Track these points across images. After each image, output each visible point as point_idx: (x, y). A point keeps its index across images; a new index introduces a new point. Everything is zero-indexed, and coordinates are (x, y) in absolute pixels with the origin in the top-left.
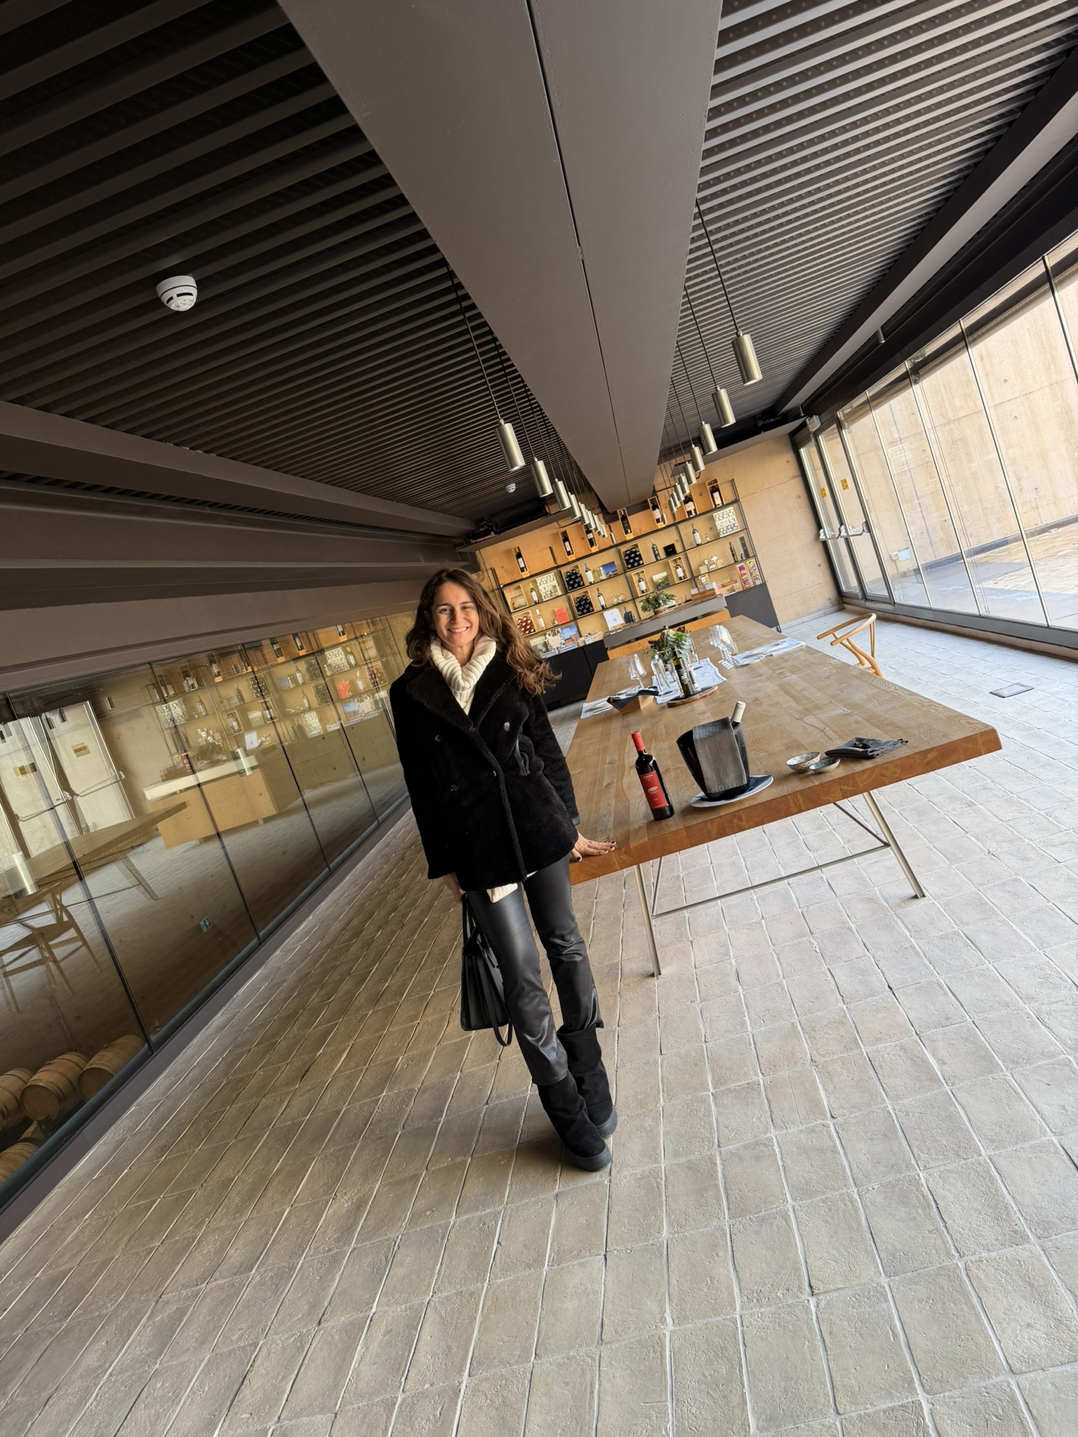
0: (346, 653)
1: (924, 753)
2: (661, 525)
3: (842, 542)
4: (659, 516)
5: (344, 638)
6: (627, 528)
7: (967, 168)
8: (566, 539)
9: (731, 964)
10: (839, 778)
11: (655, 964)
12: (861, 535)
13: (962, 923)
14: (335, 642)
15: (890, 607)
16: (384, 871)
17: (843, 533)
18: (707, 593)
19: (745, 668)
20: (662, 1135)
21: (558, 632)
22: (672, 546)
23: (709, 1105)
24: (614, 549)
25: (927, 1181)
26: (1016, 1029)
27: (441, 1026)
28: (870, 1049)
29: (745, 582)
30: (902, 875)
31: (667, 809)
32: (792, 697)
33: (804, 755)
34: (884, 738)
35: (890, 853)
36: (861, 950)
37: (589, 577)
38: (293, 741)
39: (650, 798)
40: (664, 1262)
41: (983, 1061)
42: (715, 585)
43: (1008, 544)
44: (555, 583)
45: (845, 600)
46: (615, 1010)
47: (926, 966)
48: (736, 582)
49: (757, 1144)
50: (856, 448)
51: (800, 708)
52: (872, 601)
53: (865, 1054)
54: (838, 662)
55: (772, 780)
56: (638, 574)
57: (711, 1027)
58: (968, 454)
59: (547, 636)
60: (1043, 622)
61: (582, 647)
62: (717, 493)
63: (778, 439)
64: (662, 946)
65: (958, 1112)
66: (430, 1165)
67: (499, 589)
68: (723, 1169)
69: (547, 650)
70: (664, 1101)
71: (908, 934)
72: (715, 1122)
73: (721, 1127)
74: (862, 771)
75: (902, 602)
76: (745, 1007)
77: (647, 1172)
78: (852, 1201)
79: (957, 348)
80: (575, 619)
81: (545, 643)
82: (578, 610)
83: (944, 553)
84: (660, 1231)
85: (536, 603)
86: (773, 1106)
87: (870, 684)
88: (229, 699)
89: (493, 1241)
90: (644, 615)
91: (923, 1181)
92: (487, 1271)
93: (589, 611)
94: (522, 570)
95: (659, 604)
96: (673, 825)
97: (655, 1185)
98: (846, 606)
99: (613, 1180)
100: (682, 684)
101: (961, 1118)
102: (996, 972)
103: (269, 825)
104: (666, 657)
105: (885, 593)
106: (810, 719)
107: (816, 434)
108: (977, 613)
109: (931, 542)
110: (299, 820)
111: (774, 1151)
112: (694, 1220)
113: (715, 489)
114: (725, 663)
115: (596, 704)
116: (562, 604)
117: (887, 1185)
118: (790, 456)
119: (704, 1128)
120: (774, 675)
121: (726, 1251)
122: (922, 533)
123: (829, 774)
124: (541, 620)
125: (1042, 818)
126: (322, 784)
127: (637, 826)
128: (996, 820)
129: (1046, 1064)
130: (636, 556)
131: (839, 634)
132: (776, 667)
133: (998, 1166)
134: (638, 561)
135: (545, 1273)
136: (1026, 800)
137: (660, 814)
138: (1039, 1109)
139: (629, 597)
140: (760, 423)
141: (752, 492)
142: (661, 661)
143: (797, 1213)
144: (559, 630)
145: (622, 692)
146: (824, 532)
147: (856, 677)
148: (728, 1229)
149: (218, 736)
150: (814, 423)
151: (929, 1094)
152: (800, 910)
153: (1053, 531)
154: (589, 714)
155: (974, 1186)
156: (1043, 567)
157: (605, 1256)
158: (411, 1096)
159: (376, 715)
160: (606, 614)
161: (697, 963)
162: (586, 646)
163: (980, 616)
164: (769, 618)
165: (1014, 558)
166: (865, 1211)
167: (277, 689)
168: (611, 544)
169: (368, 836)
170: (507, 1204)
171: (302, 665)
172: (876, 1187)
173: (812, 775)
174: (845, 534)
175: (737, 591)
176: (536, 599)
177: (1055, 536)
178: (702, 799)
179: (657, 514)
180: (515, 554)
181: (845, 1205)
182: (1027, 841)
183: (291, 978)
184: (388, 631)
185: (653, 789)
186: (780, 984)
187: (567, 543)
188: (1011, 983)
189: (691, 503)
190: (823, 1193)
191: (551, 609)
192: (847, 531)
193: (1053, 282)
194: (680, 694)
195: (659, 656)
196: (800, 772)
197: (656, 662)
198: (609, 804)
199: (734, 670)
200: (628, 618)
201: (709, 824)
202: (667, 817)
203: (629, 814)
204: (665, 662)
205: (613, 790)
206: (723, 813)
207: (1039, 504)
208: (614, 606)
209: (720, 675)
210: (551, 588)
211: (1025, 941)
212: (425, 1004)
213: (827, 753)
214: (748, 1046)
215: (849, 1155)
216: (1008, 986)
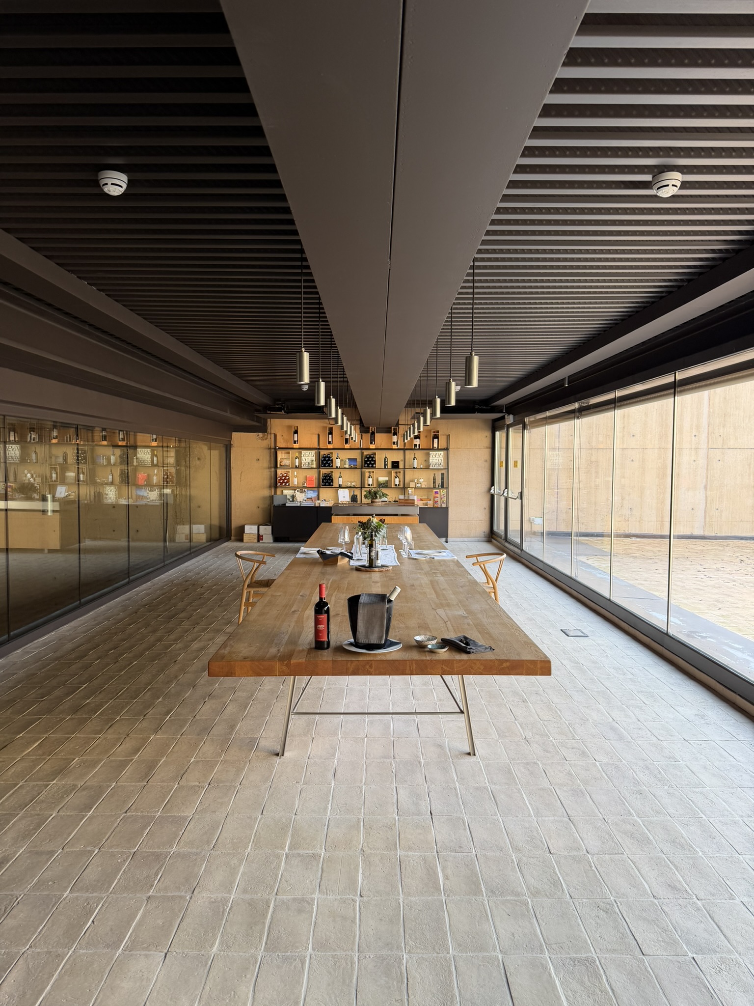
0: (153, 455)
1: (502, 661)
2: (395, 447)
3: (503, 499)
4: (396, 441)
5: (154, 444)
6: (372, 440)
7: (647, 302)
8: (331, 433)
9: (333, 762)
10: (443, 660)
11: (282, 746)
12: (515, 499)
13: (492, 782)
14: (147, 444)
15: (518, 551)
16: (119, 617)
17: (505, 494)
18: (409, 501)
19: (414, 561)
20: (240, 874)
21: (305, 491)
22: (397, 463)
23: (281, 862)
24: (359, 451)
25: (407, 962)
26: (502, 868)
27: (115, 745)
28: (403, 853)
29: (436, 502)
30: (466, 736)
31: (325, 643)
32: (436, 592)
33: (427, 636)
34: (481, 641)
35: (462, 718)
36: (421, 780)
37: (338, 463)
38: (91, 502)
39: (317, 632)
40: (206, 971)
41: (473, 885)
42: (415, 498)
43: (603, 537)
44: (314, 458)
45: (494, 536)
46: (242, 772)
47: (459, 805)
48: (430, 500)
49: (303, 900)
50: (530, 443)
51: (438, 601)
52: (509, 543)
53: (398, 856)
54: (472, 579)
55: (401, 646)
56: (370, 472)
57: (303, 805)
58: (597, 472)
59: (296, 491)
60: (607, 595)
61: (317, 507)
62: (437, 440)
63: (485, 421)
64: (292, 736)
65: (445, 918)
66: (66, 846)
67: (275, 449)
68: (273, 912)
69: (293, 501)
70: (251, 849)
71: (456, 778)
72: (280, 875)
73: (283, 880)
74: (459, 660)
75: (527, 551)
76: (331, 797)
77: (219, 899)
78: (352, 963)
79: (609, 406)
80: (319, 487)
81: (293, 495)
82: (323, 482)
83: (563, 528)
84: (212, 946)
85: (296, 467)
86: (324, 875)
87: (486, 601)
88: (57, 457)
89: (89, 919)
90: (365, 501)
91: (404, 961)
92: (76, 941)
93: (330, 485)
94: (295, 442)
95: (376, 498)
96: (326, 656)
97: (222, 910)
98: (493, 540)
99: (193, 898)
100: (370, 558)
101: (445, 922)
102: (502, 824)
103: (50, 555)
104: (366, 535)
105: (518, 541)
106: (441, 612)
107: (509, 426)
108: (570, 575)
109: (557, 519)
110: (73, 558)
111: (312, 909)
112: (239, 945)
113: (436, 437)
114: (403, 553)
115: (309, 550)
116: (313, 474)
117: (380, 957)
118: (488, 434)
119: (271, 877)
120: (430, 572)
121: (253, 975)
122: (553, 512)
123: (438, 655)
124: (296, 480)
125: (566, 726)
126: (100, 539)
127: (301, 649)
128: (537, 717)
129: (512, 900)
130: (372, 460)
131: (481, 559)
132: (433, 568)
133: (457, 965)
134: (373, 464)
135: (117, 955)
136: (559, 710)
137: (320, 645)
138: (497, 931)
139: (359, 485)
140: (477, 407)
141: (458, 447)
142: (362, 537)
143: (312, 960)
144: (306, 490)
145: (330, 548)
146: (494, 489)
147: (479, 593)
148: (260, 959)
149: (38, 480)
150: (510, 419)
151: (430, 898)
152: (392, 739)
153: (634, 539)
154: (302, 556)
155: (437, 974)
156: (619, 559)
157: (166, 954)
158: (74, 789)
159: (158, 504)
160: (340, 491)
161: (311, 755)
162: (320, 507)
163: (571, 578)
164: (442, 532)
165: (603, 547)
166: (358, 972)
167: (94, 462)
168: (359, 447)
169: (118, 588)
170: (111, 893)
171: (118, 452)
172: (372, 956)
173: (428, 651)
174: (506, 495)
175: (429, 506)
176: (297, 464)
177: (634, 542)
178: (351, 644)
179: (395, 439)
180: (293, 430)
181: (347, 963)
182: (551, 738)
183: (21, 673)
184: (188, 449)
185: (321, 627)
186: (361, 788)
187: (330, 436)
188: (509, 835)
189: (418, 440)
190: (335, 950)
191: (305, 475)
192: (508, 493)
193: (676, 389)
194: (367, 564)
195: (362, 534)
196: (420, 647)
197: (358, 537)
198: (289, 626)
199: (407, 560)
200: (354, 498)
201: (349, 663)
202: (323, 649)
203: (299, 638)
204: (365, 538)
205: (296, 616)
206: (361, 658)
207: (630, 519)
208: (347, 487)
209: (396, 560)
210: (310, 461)
211: (527, 807)
212: (110, 725)
213: (442, 640)
214: (323, 826)
215: (362, 927)
216: (506, 836)
